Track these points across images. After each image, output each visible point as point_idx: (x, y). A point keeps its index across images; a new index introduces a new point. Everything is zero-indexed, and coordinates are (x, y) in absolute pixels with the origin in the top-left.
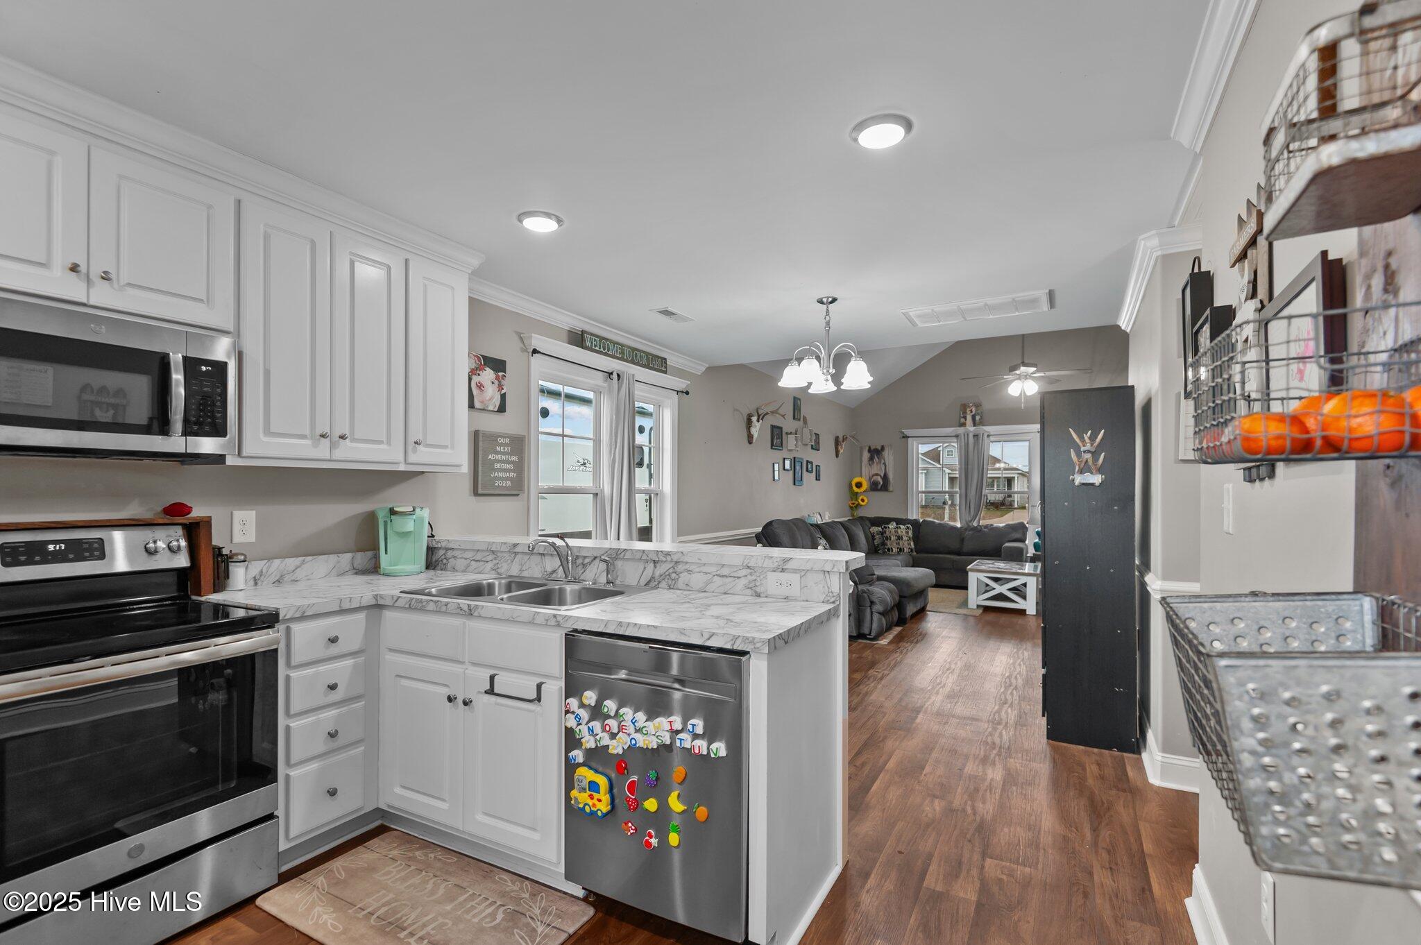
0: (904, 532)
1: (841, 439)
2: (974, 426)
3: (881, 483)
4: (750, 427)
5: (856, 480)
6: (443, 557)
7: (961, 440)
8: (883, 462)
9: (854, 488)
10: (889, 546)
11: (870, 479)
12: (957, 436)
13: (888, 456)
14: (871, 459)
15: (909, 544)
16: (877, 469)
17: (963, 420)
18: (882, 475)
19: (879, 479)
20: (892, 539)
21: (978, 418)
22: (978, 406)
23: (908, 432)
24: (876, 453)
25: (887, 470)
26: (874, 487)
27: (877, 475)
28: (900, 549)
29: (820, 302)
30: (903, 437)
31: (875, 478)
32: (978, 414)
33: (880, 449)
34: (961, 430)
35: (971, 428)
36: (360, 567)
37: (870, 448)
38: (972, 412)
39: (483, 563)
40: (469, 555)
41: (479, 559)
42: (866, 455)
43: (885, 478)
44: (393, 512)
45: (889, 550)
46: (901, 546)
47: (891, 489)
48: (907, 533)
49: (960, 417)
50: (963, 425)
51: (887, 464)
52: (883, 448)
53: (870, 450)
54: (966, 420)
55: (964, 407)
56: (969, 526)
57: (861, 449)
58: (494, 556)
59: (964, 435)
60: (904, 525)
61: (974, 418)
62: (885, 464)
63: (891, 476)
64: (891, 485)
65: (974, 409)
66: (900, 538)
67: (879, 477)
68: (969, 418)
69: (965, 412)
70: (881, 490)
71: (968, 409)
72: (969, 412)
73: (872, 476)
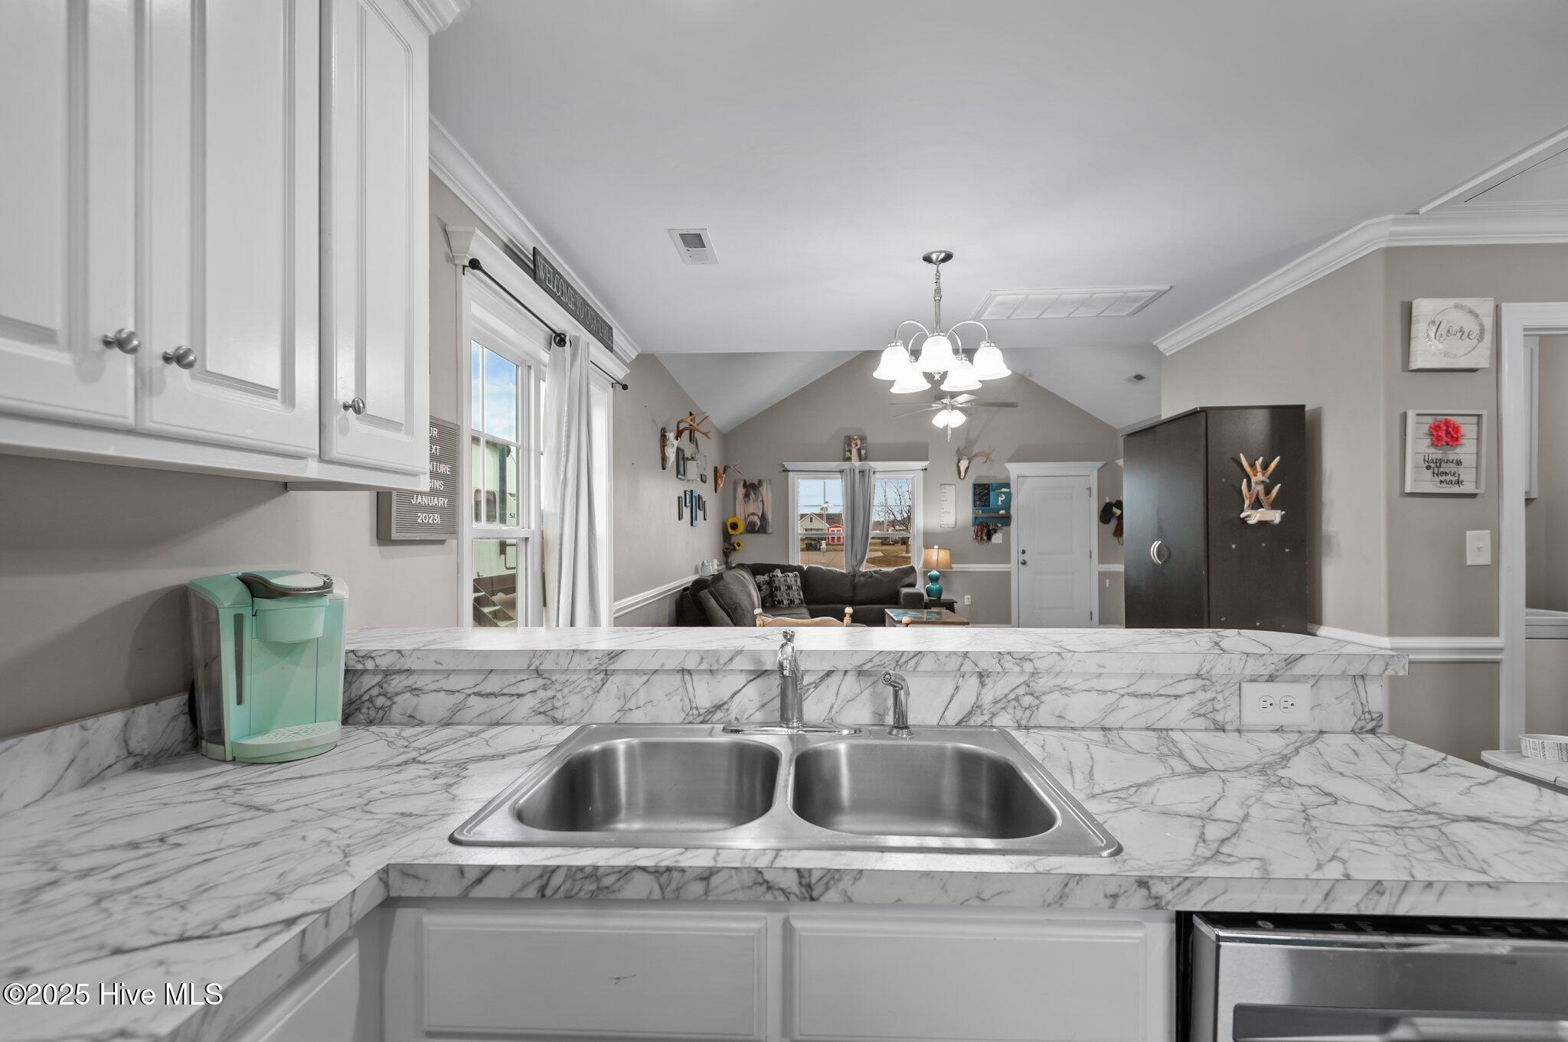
0: (793, 580)
1: (721, 470)
2: (860, 461)
3: (759, 524)
4: (664, 446)
5: (731, 520)
6: (375, 692)
7: (846, 475)
8: (760, 499)
9: (730, 530)
10: (779, 598)
11: (746, 519)
12: (841, 472)
14: (747, 495)
15: (799, 594)
16: (753, 507)
17: (848, 454)
18: (760, 514)
19: (756, 519)
20: (782, 589)
21: (863, 452)
22: (863, 439)
23: (788, 465)
24: (752, 488)
25: (766, 509)
26: (751, 529)
27: (753, 514)
28: (791, 601)
29: (927, 259)
30: (784, 471)
31: (752, 517)
32: (864, 448)
33: (757, 483)
34: (846, 465)
35: (856, 463)
36: (146, 747)
37: (745, 481)
38: (857, 445)
39: (507, 699)
40: (465, 682)
41: (496, 690)
42: (741, 491)
43: (763, 518)
44: (257, 587)
45: (779, 601)
46: (791, 597)
47: (770, 531)
48: (796, 581)
49: (845, 451)
50: (849, 459)
51: (765, 502)
52: (760, 483)
53: (745, 485)
54: (851, 454)
55: (849, 440)
56: (855, 571)
57: (735, 483)
58: (541, 682)
59: (850, 471)
60: (791, 572)
61: (859, 451)
62: (762, 501)
63: (769, 516)
64: (770, 526)
65: (859, 443)
66: (789, 588)
67: (756, 517)
68: (854, 451)
69: (850, 445)
70: (758, 532)
71: (853, 443)
72: (854, 446)
73: (749, 516)
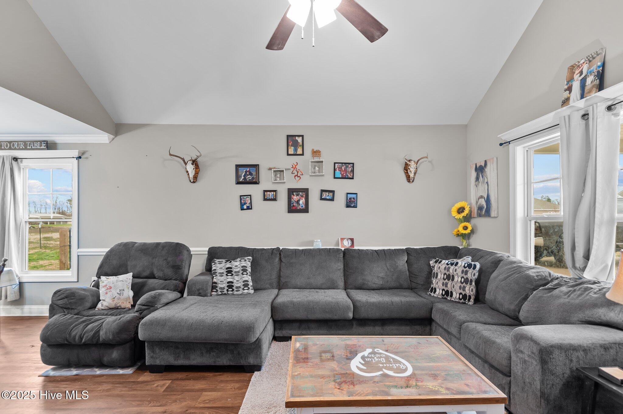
2: (582, 97)
3: (485, 207)
8: (486, 181)
9: (455, 213)
11: (477, 202)
13: (491, 172)
14: (477, 179)
16: (482, 189)
17: (567, 94)
18: (486, 198)
19: (483, 202)
21: (591, 80)
23: (506, 136)
24: (480, 170)
25: (489, 191)
26: (480, 212)
27: (482, 197)
28: (447, 293)
30: (505, 143)
31: (480, 200)
32: (592, 73)
33: (483, 165)
34: (565, 111)
35: (577, 103)
37: (476, 166)
38: (581, 74)
42: (474, 174)
43: (488, 201)
51: (489, 184)
52: (486, 162)
53: (476, 169)
54: (571, 92)
55: (572, 70)
57: (470, 169)
60: (466, 259)
61: (584, 82)
62: (487, 183)
63: (492, 198)
65: (584, 68)
67: (483, 200)
68: (576, 86)
69: (570, 79)
70: (485, 215)
71: (577, 72)
72: (576, 77)
73: (479, 199)
